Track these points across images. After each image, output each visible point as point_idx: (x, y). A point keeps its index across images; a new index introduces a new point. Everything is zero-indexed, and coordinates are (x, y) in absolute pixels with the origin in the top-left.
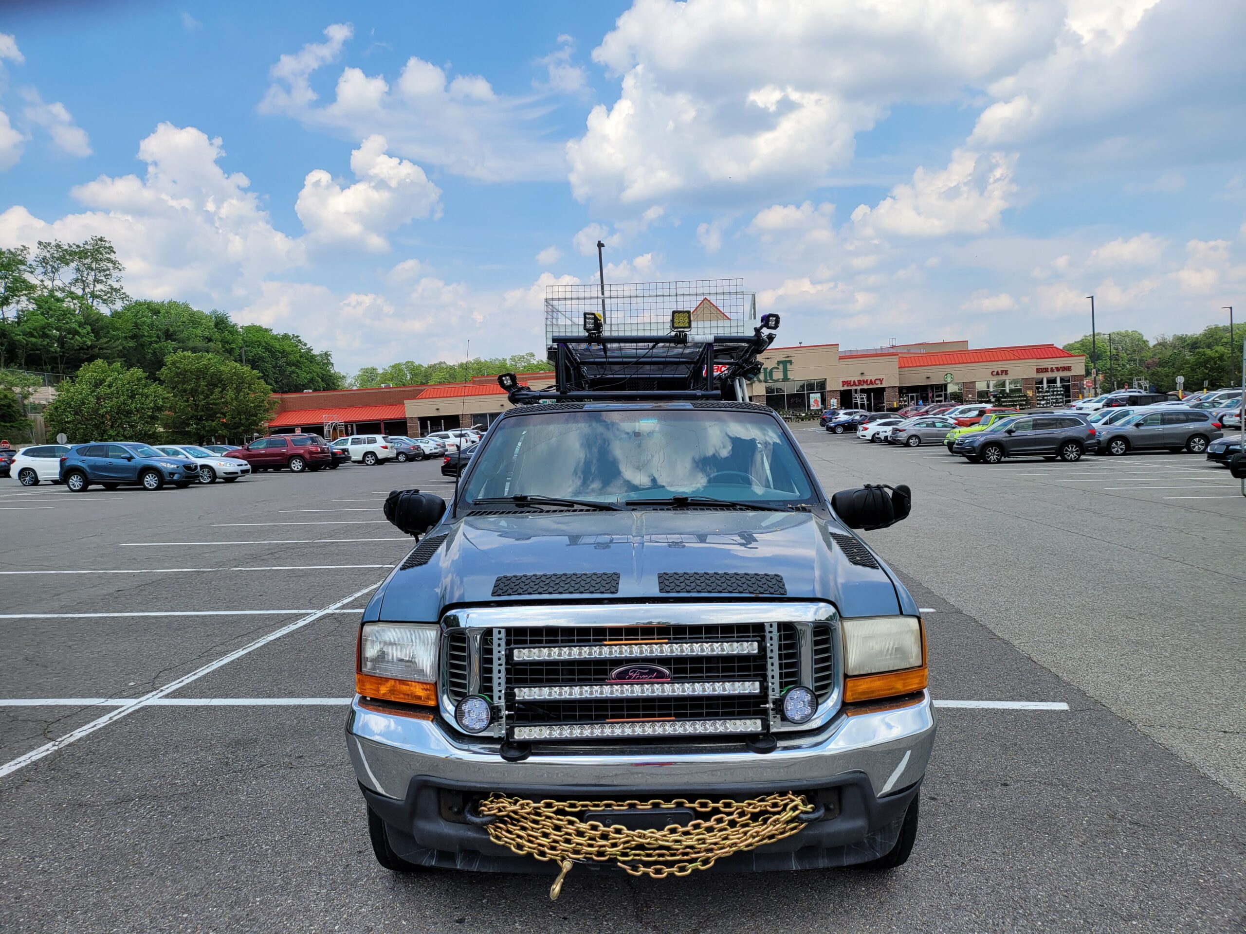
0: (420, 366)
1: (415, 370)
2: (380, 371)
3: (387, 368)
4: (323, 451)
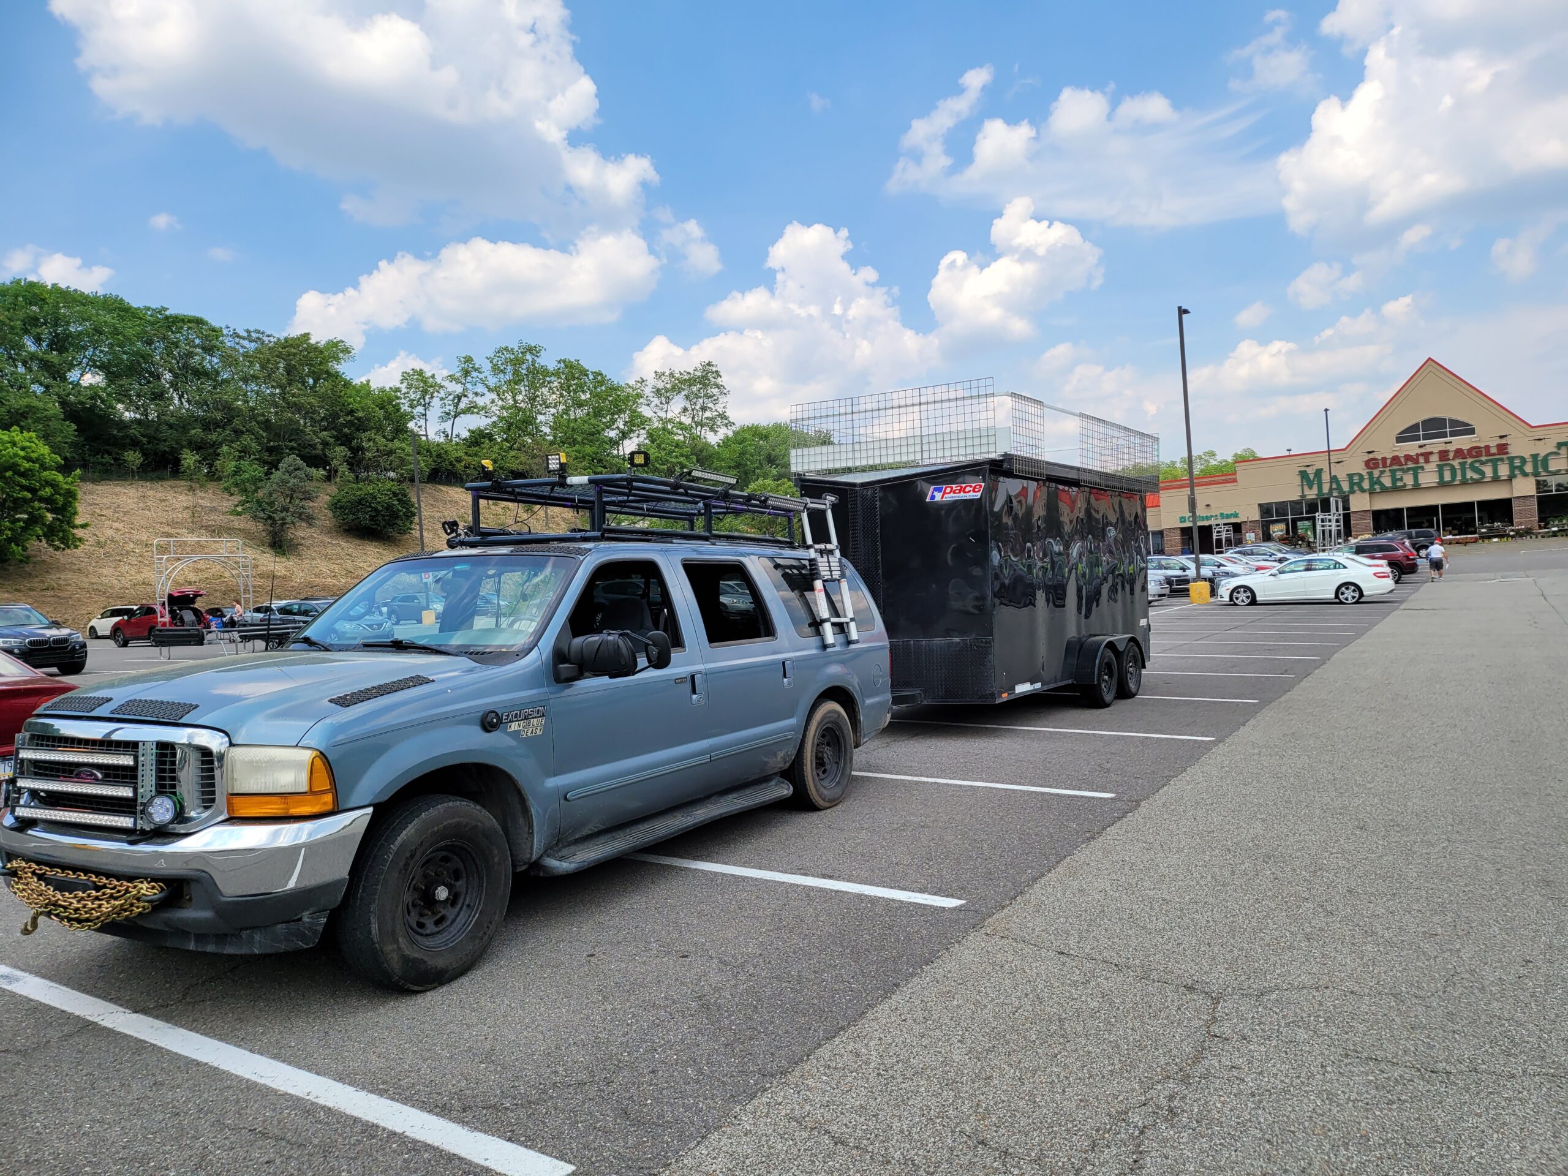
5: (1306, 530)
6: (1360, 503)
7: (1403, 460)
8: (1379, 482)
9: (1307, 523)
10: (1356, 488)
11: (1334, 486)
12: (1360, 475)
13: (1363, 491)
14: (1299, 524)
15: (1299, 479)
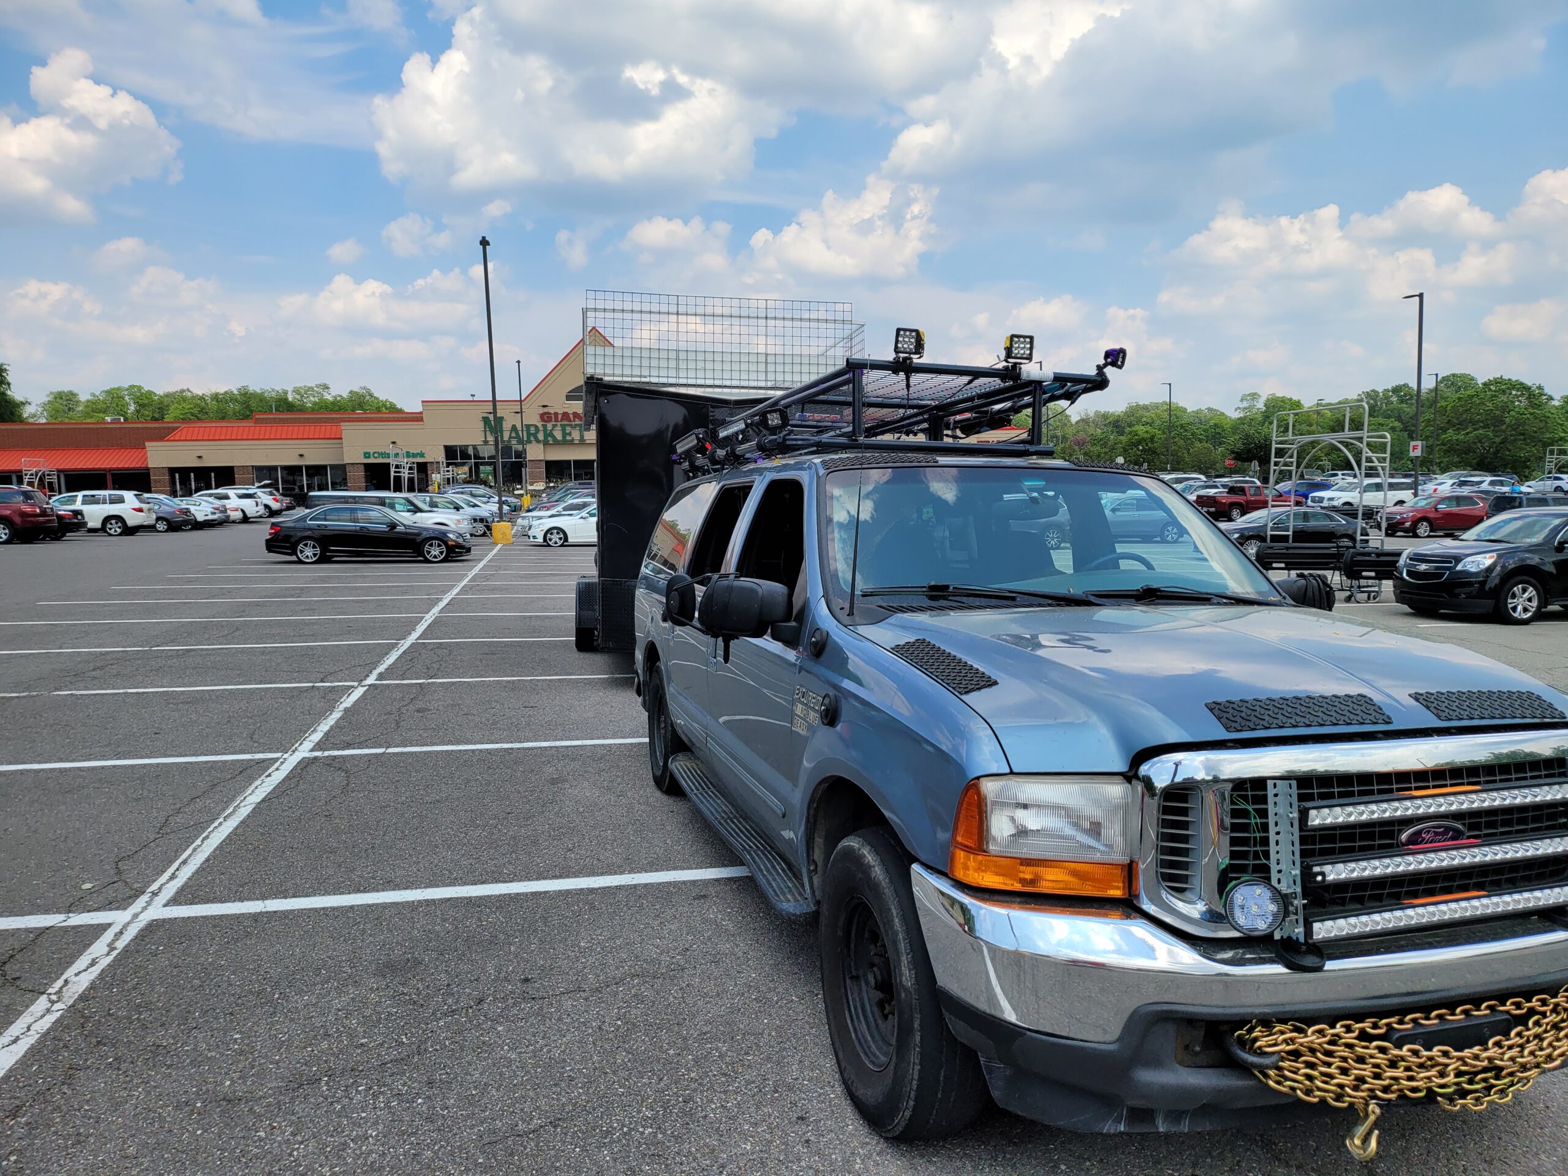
0: (150, 393)
1: (144, 400)
2: (84, 397)
3: (97, 394)
4: (44, 513)
5: (488, 474)
6: (535, 452)
7: (571, 416)
8: (551, 435)
9: (489, 468)
10: (532, 438)
11: (514, 435)
12: (536, 427)
13: (538, 441)
14: (482, 468)
15: (482, 424)
